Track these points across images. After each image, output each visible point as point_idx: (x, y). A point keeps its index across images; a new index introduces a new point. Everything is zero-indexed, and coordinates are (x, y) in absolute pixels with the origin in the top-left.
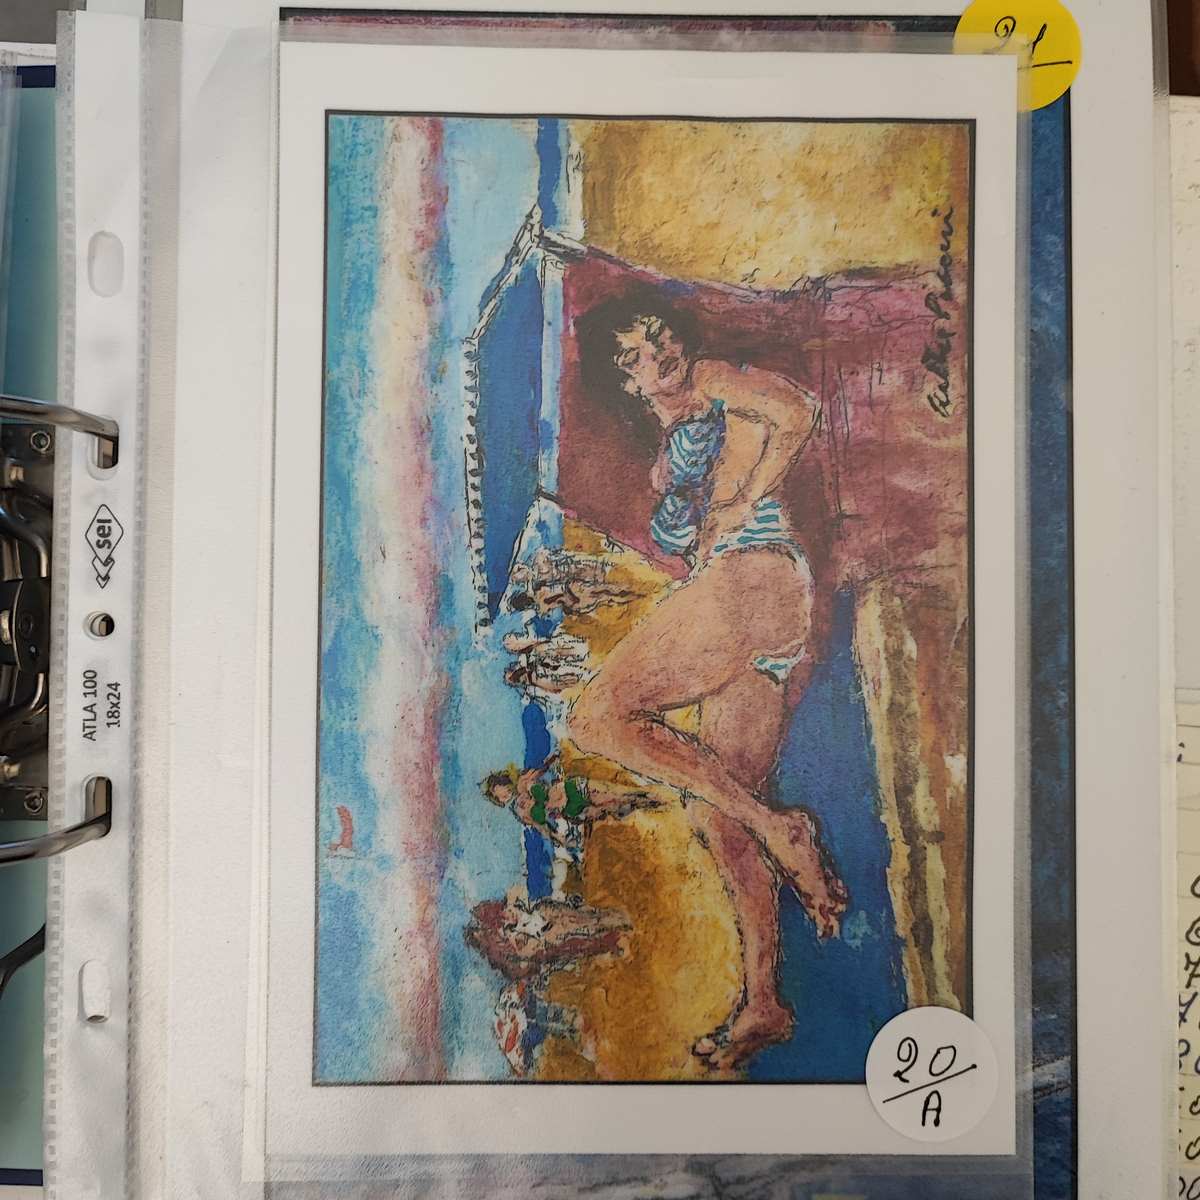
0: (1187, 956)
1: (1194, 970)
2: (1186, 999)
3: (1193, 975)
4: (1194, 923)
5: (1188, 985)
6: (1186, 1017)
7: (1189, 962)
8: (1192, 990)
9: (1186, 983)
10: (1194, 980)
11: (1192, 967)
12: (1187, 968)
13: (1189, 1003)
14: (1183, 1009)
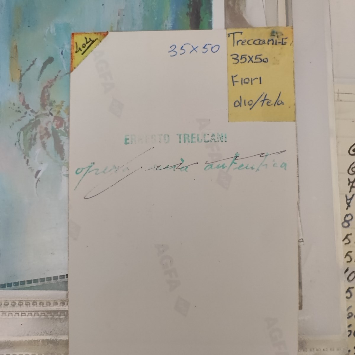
0: (349, 179)
1: (352, 185)
2: (349, 197)
3: (352, 187)
4: (351, 166)
5: (350, 191)
6: (350, 204)
7: (350, 182)
8: (352, 193)
9: (349, 190)
10: (353, 189)
11: (351, 184)
12: (349, 184)
13: (351, 199)
14: (348, 201)
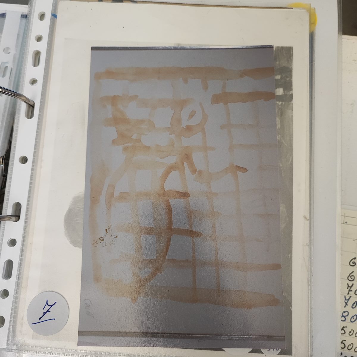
0: (348, 284)
3: (350, 291)
4: (350, 274)
8: (349, 295)
9: (347, 293)
11: (349, 288)
13: (348, 300)
14: (346, 301)
